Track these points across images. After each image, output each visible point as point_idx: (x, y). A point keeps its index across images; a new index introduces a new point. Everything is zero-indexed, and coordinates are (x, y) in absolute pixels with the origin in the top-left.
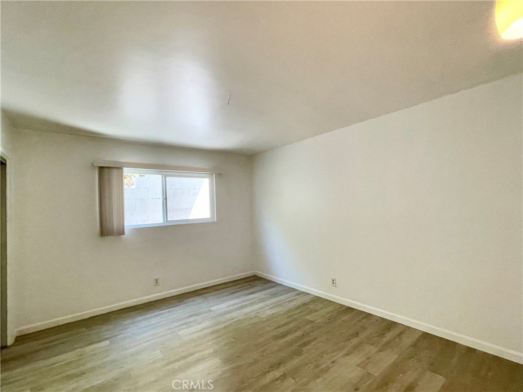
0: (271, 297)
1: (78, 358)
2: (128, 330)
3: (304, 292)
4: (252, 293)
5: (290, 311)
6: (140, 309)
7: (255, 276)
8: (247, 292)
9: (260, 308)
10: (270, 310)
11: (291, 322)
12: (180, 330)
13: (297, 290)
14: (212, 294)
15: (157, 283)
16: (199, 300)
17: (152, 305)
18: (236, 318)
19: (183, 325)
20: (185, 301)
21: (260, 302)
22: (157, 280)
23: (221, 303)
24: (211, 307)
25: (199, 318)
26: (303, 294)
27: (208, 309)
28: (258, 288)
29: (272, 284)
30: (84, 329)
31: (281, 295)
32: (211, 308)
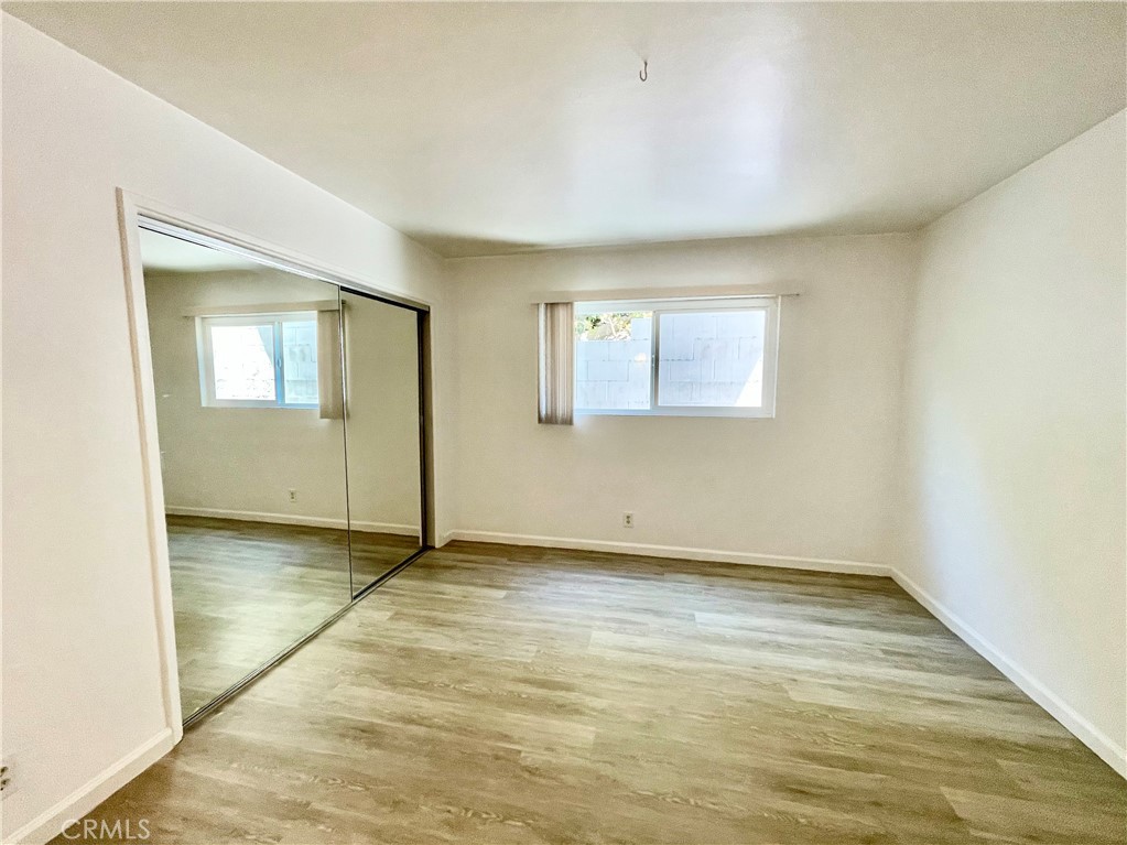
0: (877, 659)
1: (460, 598)
2: (542, 588)
3: (1032, 703)
4: (830, 622)
5: (900, 731)
6: (593, 559)
7: (890, 578)
8: (819, 611)
9: (809, 671)
10: (832, 692)
11: (869, 768)
12: (600, 628)
13: (1002, 678)
14: (736, 582)
15: (628, 522)
16: (693, 583)
17: (610, 560)
18: (722, 663)
19: (614, 620)
20: (667, 576)
21: (827, 655)
22: (628, 517)
23: (730, 613)
24: (700, 610)
25: (653, 622)
26: (1015, 707)
27: (689, 612)
28: (861, 615)
29: (922, 622)
30: (505, 560)
31: (921, 668)
32: (697, 614)
